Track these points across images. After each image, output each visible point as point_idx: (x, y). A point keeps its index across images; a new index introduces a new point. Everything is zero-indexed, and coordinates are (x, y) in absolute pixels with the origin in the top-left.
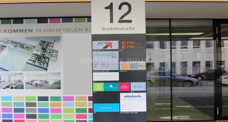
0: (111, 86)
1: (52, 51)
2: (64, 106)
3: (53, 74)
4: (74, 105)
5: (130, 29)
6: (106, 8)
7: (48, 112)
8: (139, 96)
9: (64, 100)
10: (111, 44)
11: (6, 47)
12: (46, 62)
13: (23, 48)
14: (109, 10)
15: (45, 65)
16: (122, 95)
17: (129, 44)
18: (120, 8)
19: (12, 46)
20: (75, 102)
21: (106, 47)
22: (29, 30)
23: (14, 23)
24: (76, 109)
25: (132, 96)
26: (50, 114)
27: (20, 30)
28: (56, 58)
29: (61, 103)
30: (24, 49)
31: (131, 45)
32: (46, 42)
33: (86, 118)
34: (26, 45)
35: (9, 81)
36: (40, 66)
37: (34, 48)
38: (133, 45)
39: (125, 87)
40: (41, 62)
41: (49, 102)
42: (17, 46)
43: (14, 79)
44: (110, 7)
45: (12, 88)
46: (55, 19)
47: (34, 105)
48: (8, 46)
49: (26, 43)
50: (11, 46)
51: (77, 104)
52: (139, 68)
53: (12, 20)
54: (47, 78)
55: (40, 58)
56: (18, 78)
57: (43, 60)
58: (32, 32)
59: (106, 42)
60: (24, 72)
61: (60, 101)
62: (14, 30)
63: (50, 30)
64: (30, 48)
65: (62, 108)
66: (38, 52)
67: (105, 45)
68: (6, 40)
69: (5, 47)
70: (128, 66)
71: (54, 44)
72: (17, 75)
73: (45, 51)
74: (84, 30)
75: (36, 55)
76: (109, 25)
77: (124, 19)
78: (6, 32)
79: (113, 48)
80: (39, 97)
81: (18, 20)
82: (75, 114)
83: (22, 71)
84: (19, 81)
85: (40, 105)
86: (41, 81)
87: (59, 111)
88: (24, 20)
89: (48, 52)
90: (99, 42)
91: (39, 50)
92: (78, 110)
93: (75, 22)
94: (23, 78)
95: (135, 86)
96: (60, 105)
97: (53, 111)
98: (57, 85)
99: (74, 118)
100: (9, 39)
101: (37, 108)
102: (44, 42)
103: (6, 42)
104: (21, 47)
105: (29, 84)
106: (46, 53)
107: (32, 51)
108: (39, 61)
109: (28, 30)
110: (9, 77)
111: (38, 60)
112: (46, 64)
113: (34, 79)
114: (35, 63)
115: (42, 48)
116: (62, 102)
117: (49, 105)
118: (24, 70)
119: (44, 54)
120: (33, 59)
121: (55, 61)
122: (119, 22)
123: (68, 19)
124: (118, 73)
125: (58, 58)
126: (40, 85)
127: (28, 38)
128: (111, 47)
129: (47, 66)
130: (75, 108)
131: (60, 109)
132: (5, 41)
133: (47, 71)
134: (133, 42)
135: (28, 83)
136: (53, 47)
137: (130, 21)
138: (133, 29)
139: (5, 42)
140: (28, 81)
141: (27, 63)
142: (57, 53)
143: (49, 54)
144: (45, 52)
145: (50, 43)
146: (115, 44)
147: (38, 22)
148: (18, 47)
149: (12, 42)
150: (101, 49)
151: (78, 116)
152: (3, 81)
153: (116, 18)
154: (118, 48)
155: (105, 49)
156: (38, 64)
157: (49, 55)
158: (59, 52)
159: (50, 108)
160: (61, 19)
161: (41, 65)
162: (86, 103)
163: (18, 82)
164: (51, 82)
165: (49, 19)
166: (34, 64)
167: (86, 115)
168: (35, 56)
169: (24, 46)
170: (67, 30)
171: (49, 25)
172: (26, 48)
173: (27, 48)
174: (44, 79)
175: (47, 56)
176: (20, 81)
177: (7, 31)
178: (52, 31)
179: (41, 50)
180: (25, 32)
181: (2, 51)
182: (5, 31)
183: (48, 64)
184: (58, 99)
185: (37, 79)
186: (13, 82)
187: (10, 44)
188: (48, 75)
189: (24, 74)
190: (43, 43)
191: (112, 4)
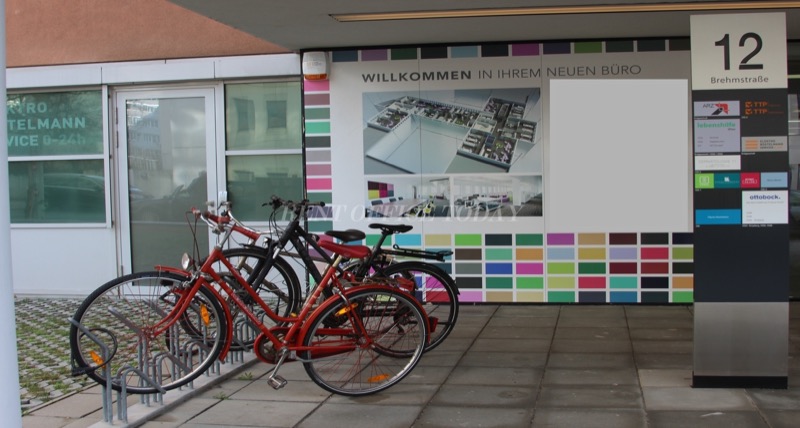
0: (727, 179)
1: (522, 124)
2: (549, 258)
3: (523, 179)
4: (575, 254)
5: (760, 79)
6: (718, 44)
7: (511, 273)
8: (776, 197)
9: (549, 243)
10: (726, 106)
11: (406, 115)
12: (506, 152)
13: (449, 117)
14: (722, 48)
15: (503, 159)
16: (746, 195)
17: (758, 107)
18: (742, 44)
19: (421, 113)
20: (576, 246)
21: (717, 112)
22: (463, 73)
23: (424, 56)
24: (580, 264)
25: (764, 197)
26: (514, 276)
27: (439, 73)
28: (531, 140)
29: (541, 250)
30: (449, 120)
31: (762, 108)
32: (506, 102)
33: (604, 287)
34: (456, 110)
35: (415, 197)
36: (491, 159)
37: (475, 117)
38: (765, 107)
39: (750, 181)
40: (494, 151)
41: (514, 247)
42: (435, 113)
43: (427, 192)
44: (724, 42)
45: (421, 215)
46: (526, 46)
47: (476, 254)
48: (410, 112)
49: (456, 105)
50: (418, 114)
51: (582, 253)
52: (776, 149)
53: (419, 50)
54: (509, 189)
55: (490, 140)
56: (435, 190)
57: (499, 145)
58: (469, 77)
59: (717, 102)
60: (452, 176)
61: (541, 244)
62: (425, 74)
63: (515, 73)
64: (465, 118)
65: (545, 261)
66: (486, 127)
67: (716, 108)
68: (406, 99)
69: (404, 114)
70: (757, 144)
71: (524, 106)
72: (435, 183)
73: (501, 123)
74: (599, 71)
75: (479, 133)
76: (722, 73)
77: (750, 62)
78: (406, 80)
79: (730, 114)
80: (487, 236)
81: (435, 50)
82: (577, 275)
83: (447, 172)
84: (438, 198)
85: (489, 255)
86: (493, 197)
87: (538, 269)
88: (449, 49)
89: (511, 125)
90: (706, 103)
91: (487, 122)
92: (583, 268)
93: (576, 52)
94: (449, 190)
95: (767, 178)
96: (539, 254)
97: (522, 269)
98: (534, 207)
99: (574, 287)
100: (411, 96)
101: (484, 261)
102: (501, 102)
103: (405, 103)
104: (444, 115)
105: (463, 203)
106: (505, 129)
107: (470, 125)
108: (488, 150)
109: (459, 75)
110: (415, 188)
111: (486, 147)
112: (506, 157)
113: (476, 193)
114: (478, 153)
115: (496, 117)
116: (545, 247)
117: (512, 254)
118: (452, 169)
119: (500, 132)
120: (473, 145)
121: (528, 148)
122: (741, 67)
123: (558, 46)
124: (738, 157)
125: (535, 140)
126: (490, 206)
127: (459, 93)
128: (727, 112)
129: (508, 161)
130: (576, 261)
131: (541, 265)
132: (402, 101)
133: (507, 171)
134: (765, 104)
135: (460, 202)
136: (522, 113)
137: (760, 67)
138: (766, 80)
139: (402, 104)
140: (461, 198)
141: (459, 153)
142: (533, 129)
143: (512, 131)
144: (503, 126)
145: (516, 105)
146: (734, 107)
147: (484, 55)
148: (436, 116)
149: (421, 102)
150: (710, 115)
151: (583, 282)
152: (400, 199)
153: (735, 61)
154: (738, 114)
155: (716, 116)
156: (486, 155)
157: (513, 134)
158: (537, 126)
159: (514, 262)
160: (541, 46)
161: (495, 158)
162: (604, 250)
163: (436, 200)
164: (518, 200)
165: (510, 47)
166: (475, 155)
167: (604, 279)
168: (479, 137)
169: (452, 111)
170: (559, 73)
171: (510, 62)
172: (454, 117)
173: (459, 116)
174: (500, 191)
175: (508, 135)
176: (442, 198)
177: (408, 77)
178: (520, 74)
179: (492, 120)
180: (453, 78)
181: (395, 124)
182: (402, 77)
183: (510, 156)
184: (536, 239)
185: (484, 192)
186: (424, 200)
187: (415, 109)
188: (510, 182)
189: (451, 181)
190: (498, 105)
191: (727, 36)
